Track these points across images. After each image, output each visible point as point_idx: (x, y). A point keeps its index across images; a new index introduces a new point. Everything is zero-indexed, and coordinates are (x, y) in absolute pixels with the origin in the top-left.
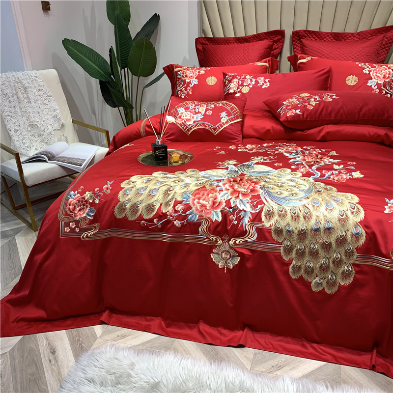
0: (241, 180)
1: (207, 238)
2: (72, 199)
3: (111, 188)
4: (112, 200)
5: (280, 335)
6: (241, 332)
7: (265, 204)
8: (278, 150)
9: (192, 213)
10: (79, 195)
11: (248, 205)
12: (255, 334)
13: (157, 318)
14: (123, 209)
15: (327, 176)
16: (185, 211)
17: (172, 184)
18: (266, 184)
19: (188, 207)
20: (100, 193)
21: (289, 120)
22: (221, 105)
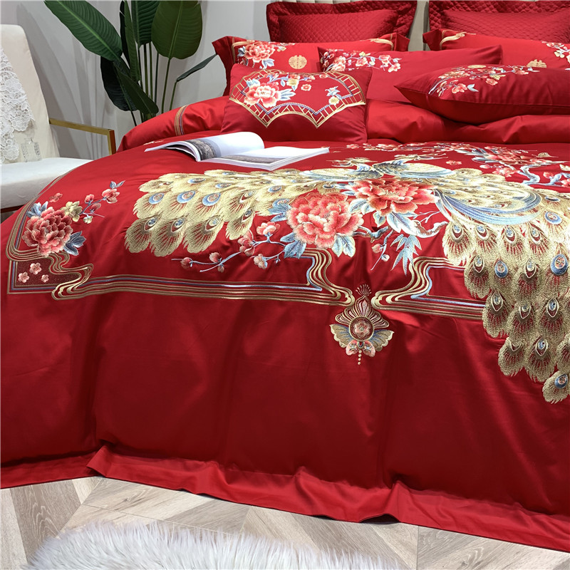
0: (389, 182)
1: (325, 291)
2: (37, 217)
3: (119, 193)
4: (121, 215)
5: (467, 497)
6: (386, 491)
7: (448, 221)
9: (291, 240)
10: (51, 208)
11: (412, 224)
12: (415, 496)
13: (208, 463)
14: (142, 233)
15: (553, 180)
16: (276, 235)
17: (248, 187)
18: (443, 189)
19: (284, 228)
20: (95, 204)
21: (457, 100)
22: (327, 76)
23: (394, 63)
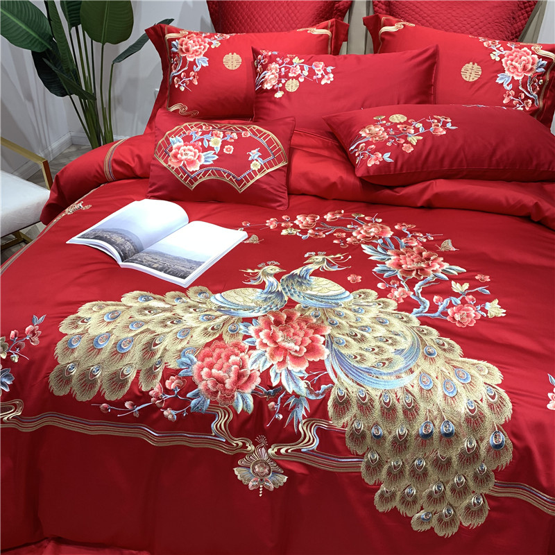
0: (289, 319)
1: (227, 442)
3: (40, 332)
4: (44, 358)
7: (334, 384)
8: (350, 235)
9: (197, 395)
11: (303, 384)
14: (65, 379)
15: (440, 308)
16: (184, 391)
17: (159, 330)
18: (335, 333)
19: (190, 384)
20: (20, 342)
21: (371, 174)
22: (249, 134)
23: (327, 73)
